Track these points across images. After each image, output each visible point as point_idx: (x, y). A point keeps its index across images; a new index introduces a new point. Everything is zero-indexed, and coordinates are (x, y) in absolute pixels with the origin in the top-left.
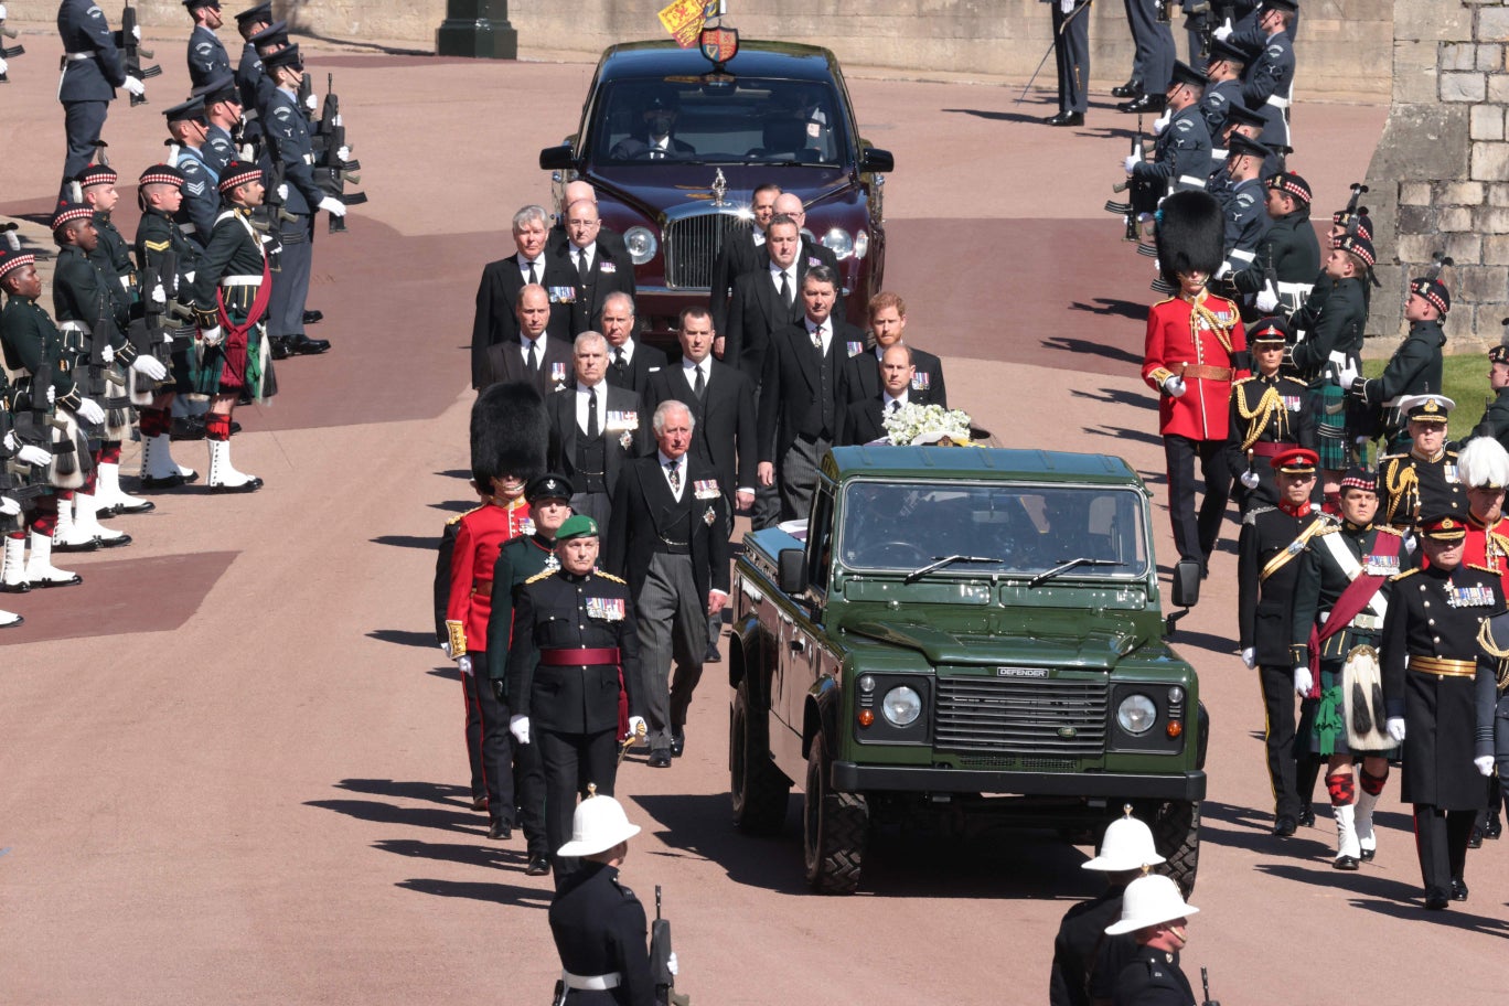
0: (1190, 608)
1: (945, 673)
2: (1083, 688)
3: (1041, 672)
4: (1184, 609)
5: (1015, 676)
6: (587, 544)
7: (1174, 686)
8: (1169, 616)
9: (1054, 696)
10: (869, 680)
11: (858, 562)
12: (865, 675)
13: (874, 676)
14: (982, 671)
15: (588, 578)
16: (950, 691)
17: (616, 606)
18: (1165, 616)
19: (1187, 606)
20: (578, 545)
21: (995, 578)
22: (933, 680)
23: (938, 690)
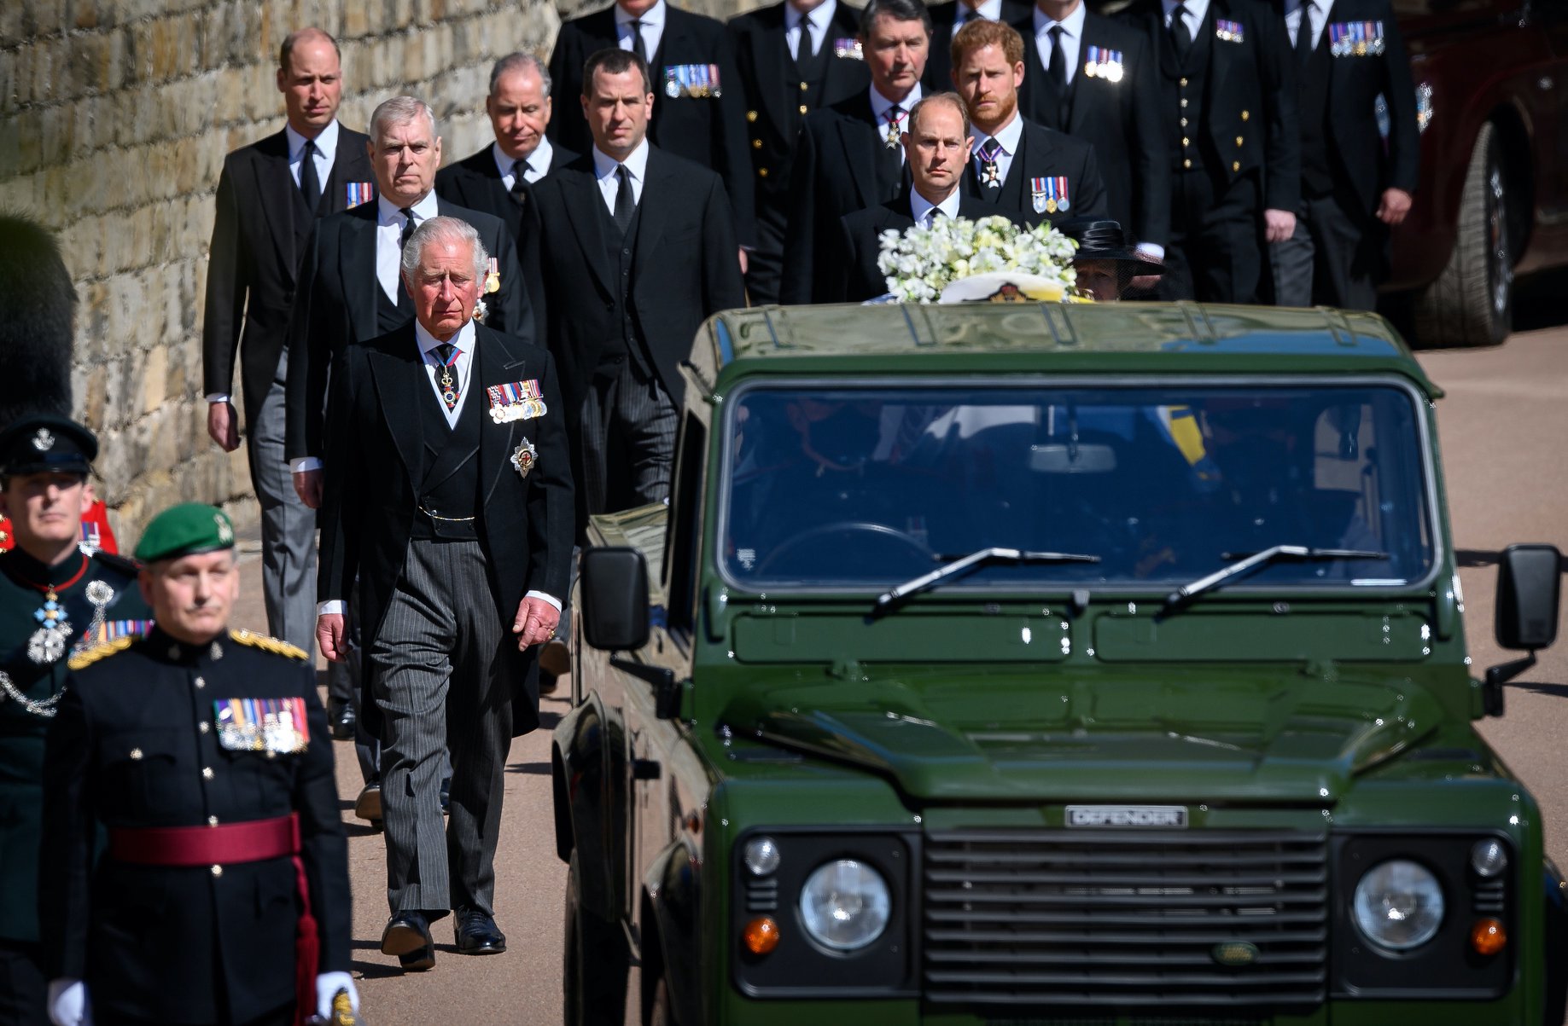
0: (1540, 654)
1: (941, 824)
2: (1269, 848)
3: (1167, 815)
4: (1523, 655)
5: (1107, 827)
6: (215, 569)
7: (1487, 838)
8: (1489, 673)
9: (1201, 869)
10: (767, 848)
11: (762, 570)
12: (757, 836)
13: (778, 837)
14: (1032, 817)
15: (217, 652)
16: (958, 866)
17: (286, 717)
18: (1478, 673)
19: (1532, 647)
20: (193, 572)
21: (1082, 597)
22: (914, 841)
23: (928, 864)
